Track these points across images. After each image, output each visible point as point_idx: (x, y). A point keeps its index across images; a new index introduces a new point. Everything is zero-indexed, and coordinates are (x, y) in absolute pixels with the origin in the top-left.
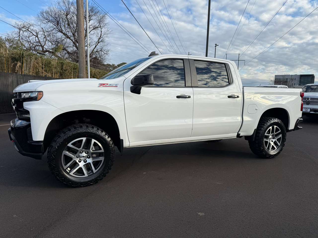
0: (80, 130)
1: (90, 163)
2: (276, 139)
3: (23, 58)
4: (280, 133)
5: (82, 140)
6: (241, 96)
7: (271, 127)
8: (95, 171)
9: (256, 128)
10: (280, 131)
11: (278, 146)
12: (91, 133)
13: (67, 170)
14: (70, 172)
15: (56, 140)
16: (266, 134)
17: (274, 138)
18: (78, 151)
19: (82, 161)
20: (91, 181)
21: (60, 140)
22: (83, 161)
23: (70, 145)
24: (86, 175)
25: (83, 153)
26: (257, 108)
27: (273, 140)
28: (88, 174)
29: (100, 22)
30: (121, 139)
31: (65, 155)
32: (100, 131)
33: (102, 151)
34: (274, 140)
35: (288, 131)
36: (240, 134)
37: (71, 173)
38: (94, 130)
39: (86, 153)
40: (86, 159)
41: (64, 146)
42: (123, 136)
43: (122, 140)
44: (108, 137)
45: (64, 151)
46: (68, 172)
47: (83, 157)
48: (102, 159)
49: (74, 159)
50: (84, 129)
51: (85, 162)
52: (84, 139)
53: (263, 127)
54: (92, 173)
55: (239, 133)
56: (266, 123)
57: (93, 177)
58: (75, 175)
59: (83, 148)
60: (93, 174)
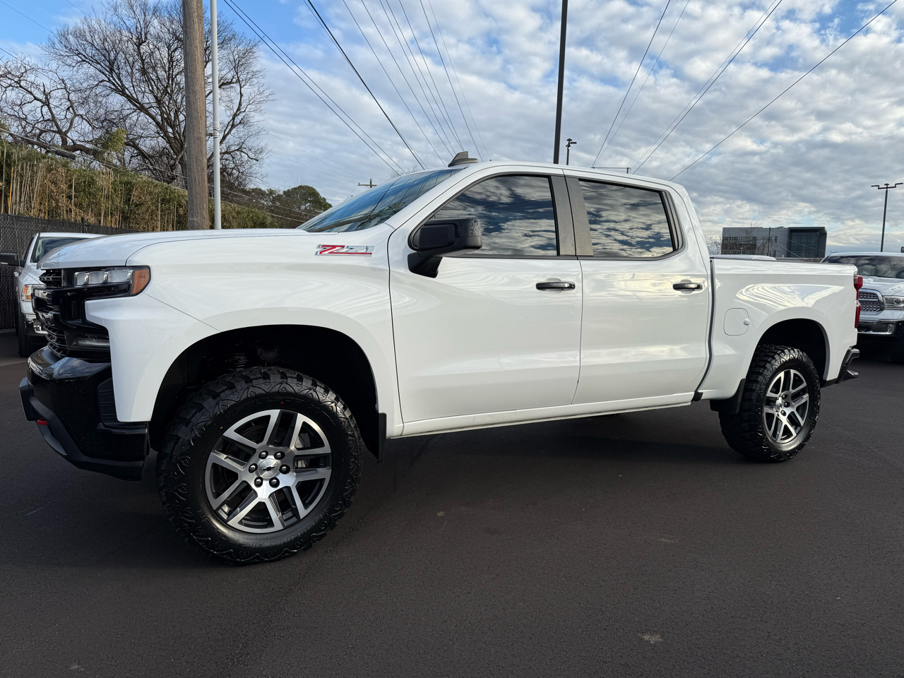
0: (261, 387)
1: (288, 488)
2: (793, 406)
3: (9, 166)
4: (803, 392)
5: (268, 417)
6: (706, 285)
7: (782, 375)
8: (303, 512)
9: (744, 377)
10: (805, 384)
11: (799, 428)
12: (296, 395)
13: (220, 512)
14: (229, 520)
15: (188, 418)
16: (769, 394)
17: (788, 405)
18: (254, 450)
19: (266, 483)
20: (292, 544)
21: (201, 420)
22: (268, 482)
23: (231, 433)
24: (278, 525)
25: (268, 457)
26: (747, 319)
27: (785, 409)
28: (282, 521)
29: (236, 67)
30: (380, 412)
31: (215, 466)
32: (322, 390)
33: (326, 449)
34: (788, 411)
35: (824, 383)
36: (702, 393)
37: (234, 522)
38: (303, 387)
39: (276, 457)
40: (278, 474)
41: (213, 437)
42: (385, 404)
43: (384, 416)
44: (345, 408)
45: (212, 454)
46: (225, 517)
47: (269, 469)
48: (324, 473)
49: (241, 476)
50: (274, 384)
51: (272, 485)
52: (274, 414)
53: (761, 374)
54: (294, 519)
55: (700, 391)
56: (770, 362)
57: (298, 531)
58: (246, 525)
59: (269, 443)
60: (299, 520)
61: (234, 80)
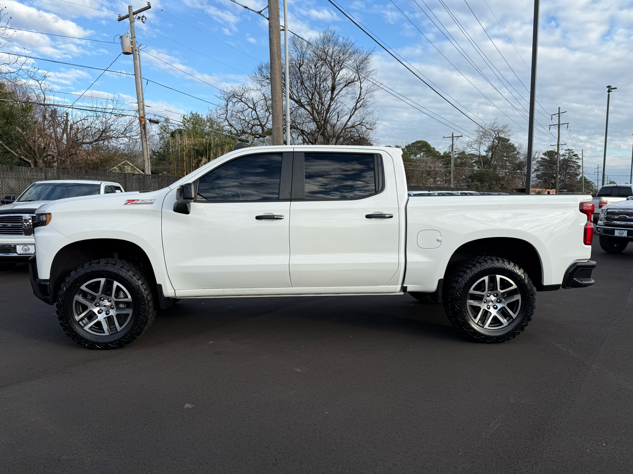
0: (95, 267)
1: (112, 316)
2: (504, 303)
3: (210, 150)
4: (513, 292)
5: (100, 281)
6: (398, 214)
7: (486, 278)
8: (119, 328)
9: (442, 277)
10: (515, 287)
11: (510, 320)
12: (111, 272)
13: (80, 322)
14: (84, 327)
15: (64, 279)
16: (472, 291)
17: (500, 302)
18: (96, 296)
19: (103, 313)
20: (113, 343)
21: (70, 280)
22: (105, 312)
23: (83, 287)
24: (107, 333)
25: (105, 300)
26: (440, 238)
27: (497, 304)
28: (109, 331)
29: (358, 70)
30: (158, 283)
31: (77, 302)
32: (125, 270)
33: (130, 299)
34: (500, 306)
35: (541, 288)
36: (406, 287)
37: (86, 328)
38: (116, 269)
39: (108, 301)
40: (109, 309)
41: (76, 288)
42: (160, 278)
43: (160, 286)
45: (76, 296)
46: (83, 325)
47: (105, 306)
48: (130, 311)
49: (90, 308)
50: (101, 267)
51: (107, 314)
52: (103, 280)
53: (461, 276)
54: (115, 331)
55: (404, 285)
56: (470, 269)
57: (118, 336)
58: (93, 331)
59: (102, 293)
60: (117, 332)
61: (356, 79)
